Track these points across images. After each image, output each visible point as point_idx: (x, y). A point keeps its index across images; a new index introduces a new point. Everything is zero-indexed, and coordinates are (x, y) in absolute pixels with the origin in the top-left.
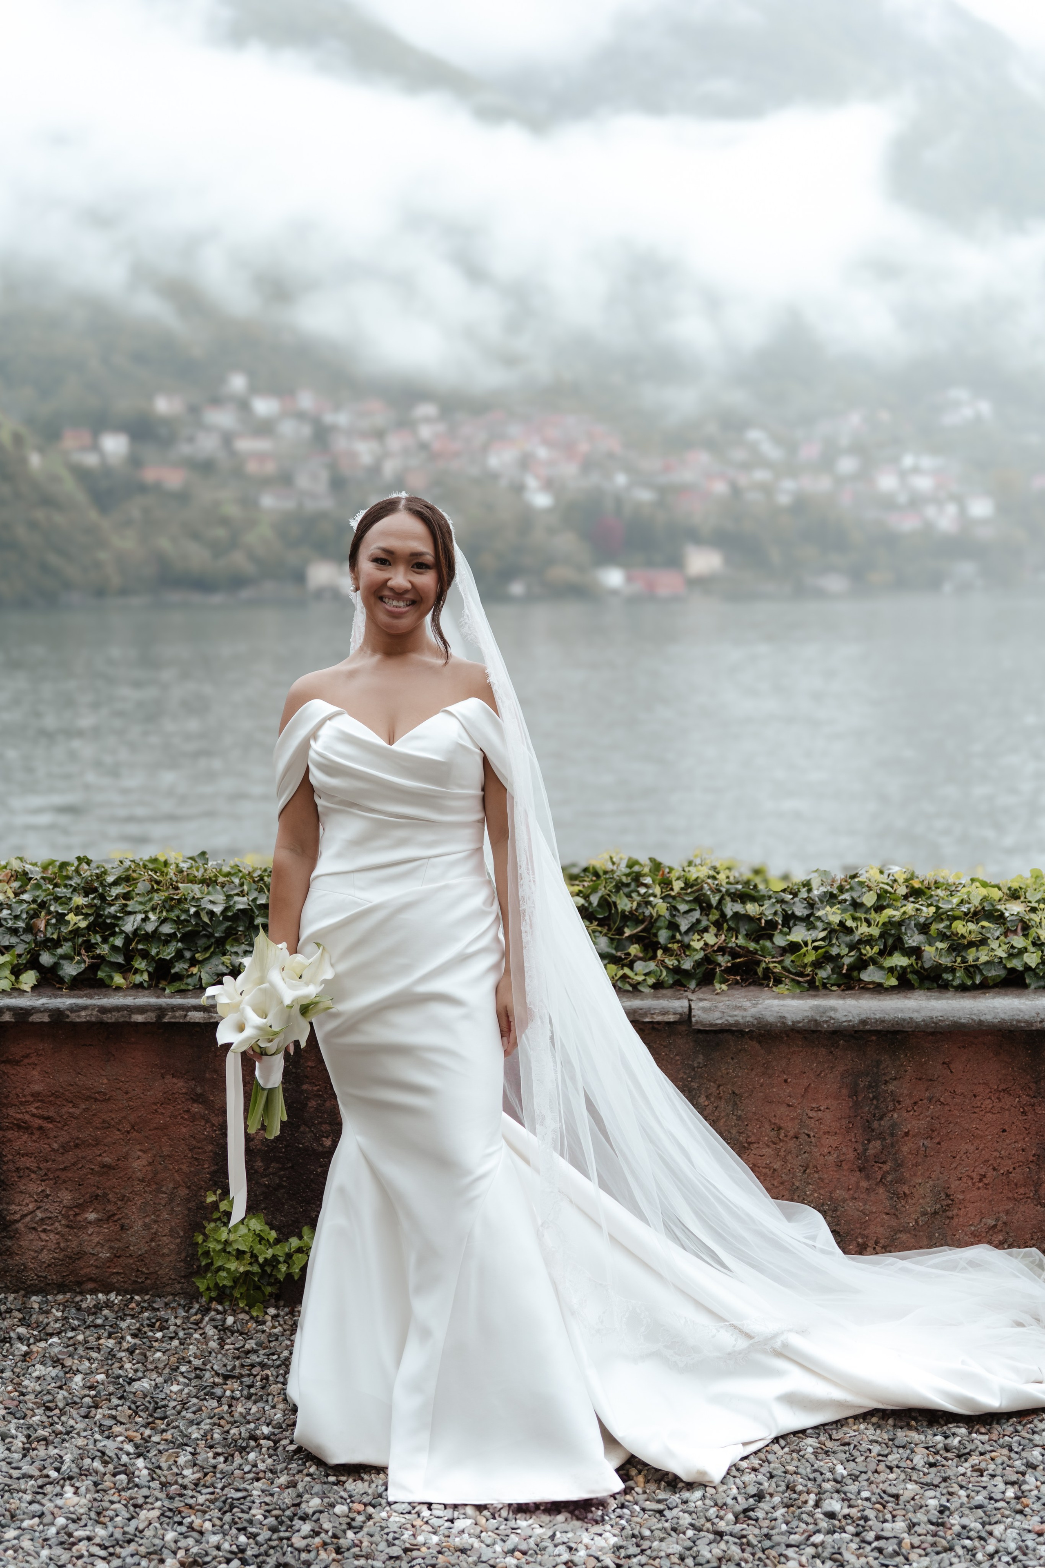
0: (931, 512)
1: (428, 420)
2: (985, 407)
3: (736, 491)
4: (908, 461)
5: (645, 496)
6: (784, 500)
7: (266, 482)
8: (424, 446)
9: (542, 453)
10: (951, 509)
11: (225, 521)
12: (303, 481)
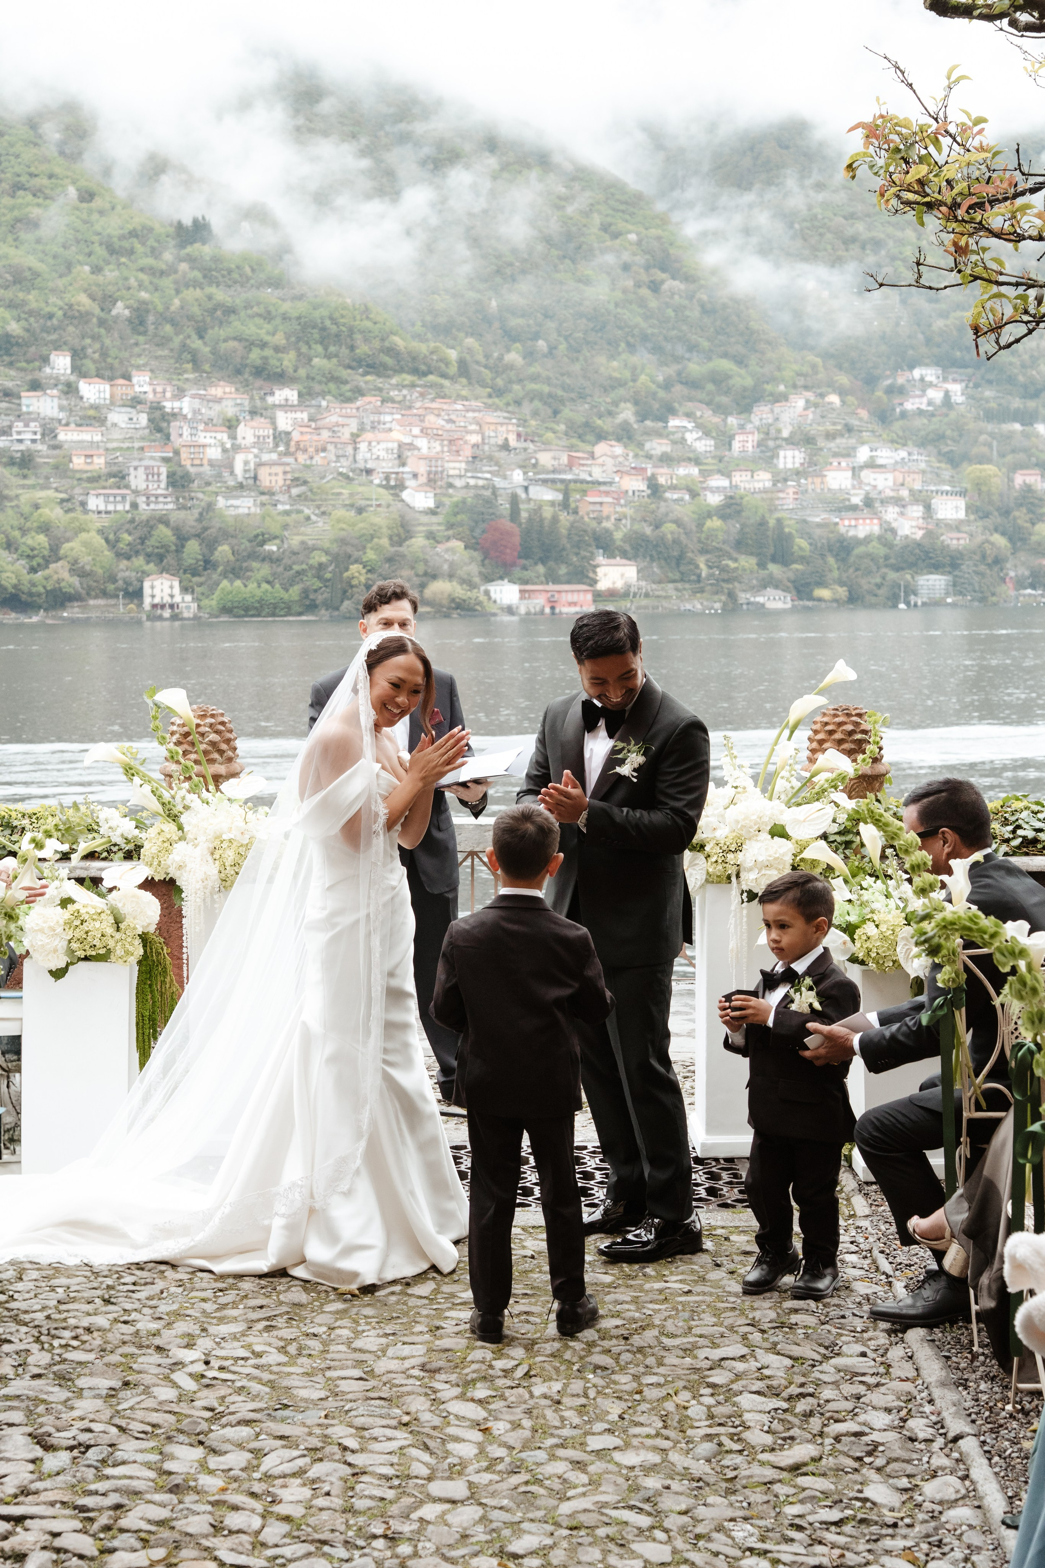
0: (891, 514)
1: (286, 406)
2: (956, 389)
3: (655, 489)
4: (863, 454)
5: (547, 495)
6: (714, 500)
7: (95, 479)
8: (283, 438)
9: (422, 443)
10: (917, 511)
11: (45, 528)
12: (137, 480)
